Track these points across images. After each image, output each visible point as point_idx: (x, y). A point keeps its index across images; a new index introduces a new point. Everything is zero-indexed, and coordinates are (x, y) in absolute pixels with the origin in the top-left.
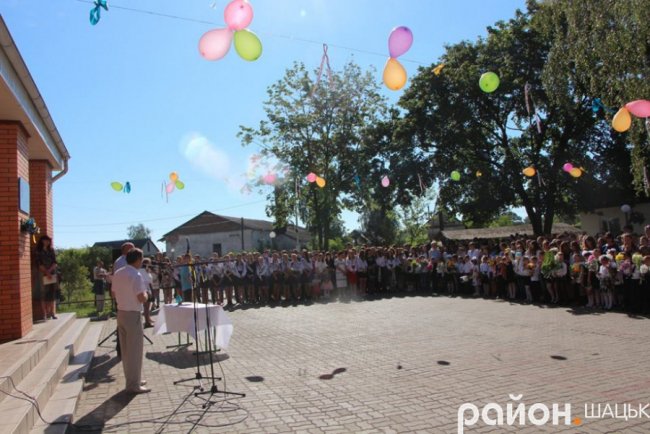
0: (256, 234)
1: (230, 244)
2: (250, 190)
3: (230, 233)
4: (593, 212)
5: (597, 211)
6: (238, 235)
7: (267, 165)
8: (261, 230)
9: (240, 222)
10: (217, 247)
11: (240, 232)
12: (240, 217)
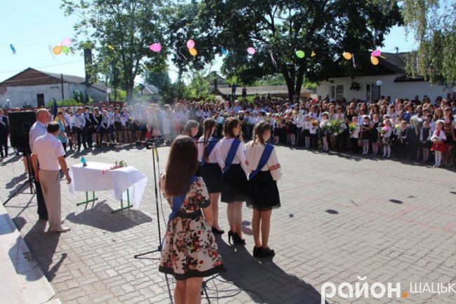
0: (72, 87)
1: (51, 94)
2: (73, 53)
3: (51, 86)
4: (327, 80)
5: (330, 79)
6: (58, 87)
7: (86, 32)
8: (75, 84)
9: (60, 78)
10: (41, 97)
11: (60, 85)
12: (60, 73)
